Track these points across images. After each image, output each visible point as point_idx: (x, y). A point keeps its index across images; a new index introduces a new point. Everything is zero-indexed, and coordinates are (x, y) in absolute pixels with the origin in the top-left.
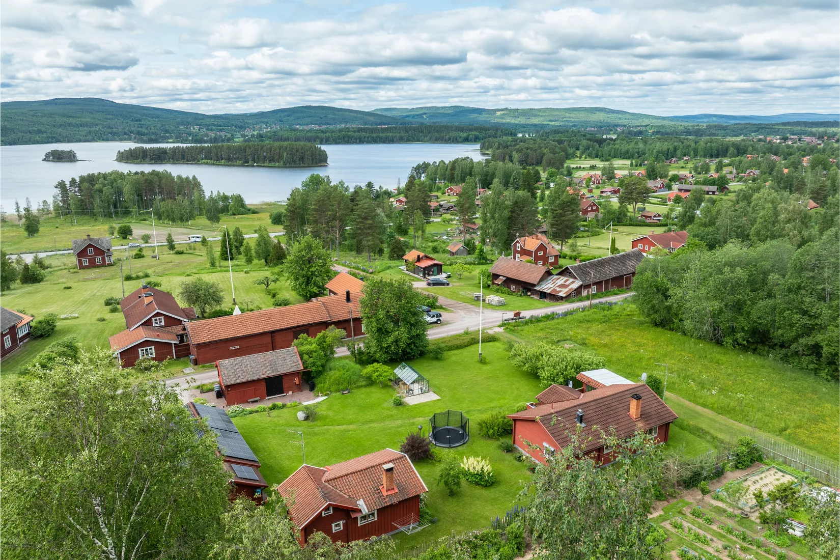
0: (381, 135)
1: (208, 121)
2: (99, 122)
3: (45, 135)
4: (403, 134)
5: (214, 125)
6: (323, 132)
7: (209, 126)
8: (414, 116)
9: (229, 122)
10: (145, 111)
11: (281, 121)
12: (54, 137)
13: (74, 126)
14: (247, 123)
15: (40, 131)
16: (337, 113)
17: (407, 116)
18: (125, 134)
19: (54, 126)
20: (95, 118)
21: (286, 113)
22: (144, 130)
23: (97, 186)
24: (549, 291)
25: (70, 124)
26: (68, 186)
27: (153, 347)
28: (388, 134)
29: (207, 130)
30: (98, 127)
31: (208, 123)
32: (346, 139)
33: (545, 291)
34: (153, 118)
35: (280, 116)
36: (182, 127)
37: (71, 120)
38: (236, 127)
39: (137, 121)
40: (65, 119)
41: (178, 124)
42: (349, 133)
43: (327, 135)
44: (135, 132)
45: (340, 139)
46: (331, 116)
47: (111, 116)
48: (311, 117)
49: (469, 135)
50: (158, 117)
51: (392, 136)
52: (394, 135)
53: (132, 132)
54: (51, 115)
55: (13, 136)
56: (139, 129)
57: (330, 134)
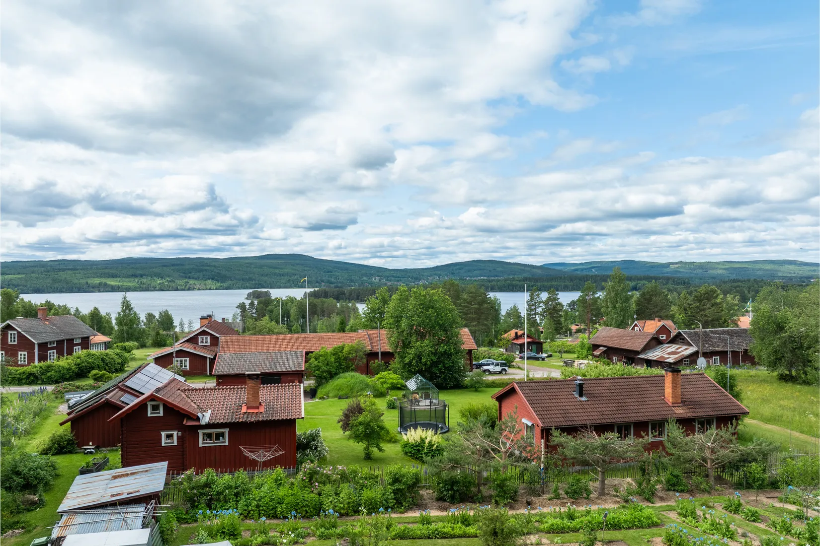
0: (546, 284)
1: (387, 274)
2: (297, 272)
3: (254, 282)
4: (568, 283)
5: (393, 277)
6: (489, 281)
7: (388, 277)
8: (582, 270)
9: (406, 275)
10: (337, 265)
11: (453, 274)
12: (260, 284)
13: (277, 276)
14: (423, 275)
15: (250, 279)
16: (505, 266)
17: (576, 270)
18: (317, 282)
19: (262, 275)
20: (295, 270)
21: (458, 267)
22: (333, 280)
23: (269, 308)
24: (654, 359)
25: (275, 274)
26: (247, 307)
27: (188, 359)
28: (553, 283)
29: (387, 280)
30: (296, 277)
31: (388, 275)
32: (511, 288)
33: (650, 358)
34: (342, 270)
35: (452, 269)
36: (365, 278)
37: (277, 271)
38: (412, 278)
39: (328, 272)
40: (271, 270)
41: (363, 275)
42: (514, 282)
43: (492, 283)
44: (325, 281)
45: (505, 287)
46: (499, 269)
47: (308, 268)
48: (481, 270)
49: (637, 284)
50: (347, 269)
51: (557, 285)
52: (559, 283)
53: (322, 281)
54: (261, 267)
55: (230, 282)
56: (330, 279)
57: (495, 283)
